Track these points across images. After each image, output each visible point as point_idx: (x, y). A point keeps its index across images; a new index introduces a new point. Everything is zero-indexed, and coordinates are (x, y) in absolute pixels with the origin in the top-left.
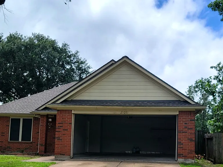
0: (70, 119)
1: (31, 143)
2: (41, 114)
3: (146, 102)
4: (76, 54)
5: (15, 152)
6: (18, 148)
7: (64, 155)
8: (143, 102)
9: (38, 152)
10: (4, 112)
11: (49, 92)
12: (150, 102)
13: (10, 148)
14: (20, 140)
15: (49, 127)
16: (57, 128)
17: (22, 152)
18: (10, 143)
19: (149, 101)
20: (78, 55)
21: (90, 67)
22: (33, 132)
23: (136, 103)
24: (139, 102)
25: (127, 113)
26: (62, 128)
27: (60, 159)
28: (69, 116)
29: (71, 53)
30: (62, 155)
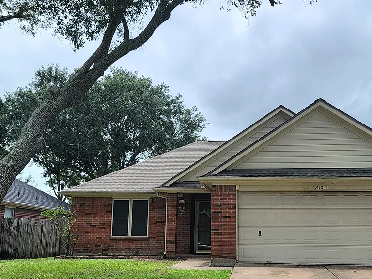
0: (233, 199)
1: (148, 239)
2: (168, 192)
3: (355, 170)
4: (178, 99)
5: (122, 254)
6: (127, 248)
7: (226, 257)
8: (352, 170)
9: (165, 254)
10: (103, 190)
11: (164, 157)
12: (362, 170)
13: (114, 248)
14: (130, 235)
15: (181, 212)
16: (213, 214)
17: (137, 253)
18: (113, 240)
19: (360, 170)
20: (180, 101)
21: (204, 119)
22: (149, 222)
23: (339, 172)
24: (344, 170)
25: (326, 189)
26: (221, 214)
27: (220, 264)
28: (231, 194)
29: (171, 99)
30: (224, 257)
